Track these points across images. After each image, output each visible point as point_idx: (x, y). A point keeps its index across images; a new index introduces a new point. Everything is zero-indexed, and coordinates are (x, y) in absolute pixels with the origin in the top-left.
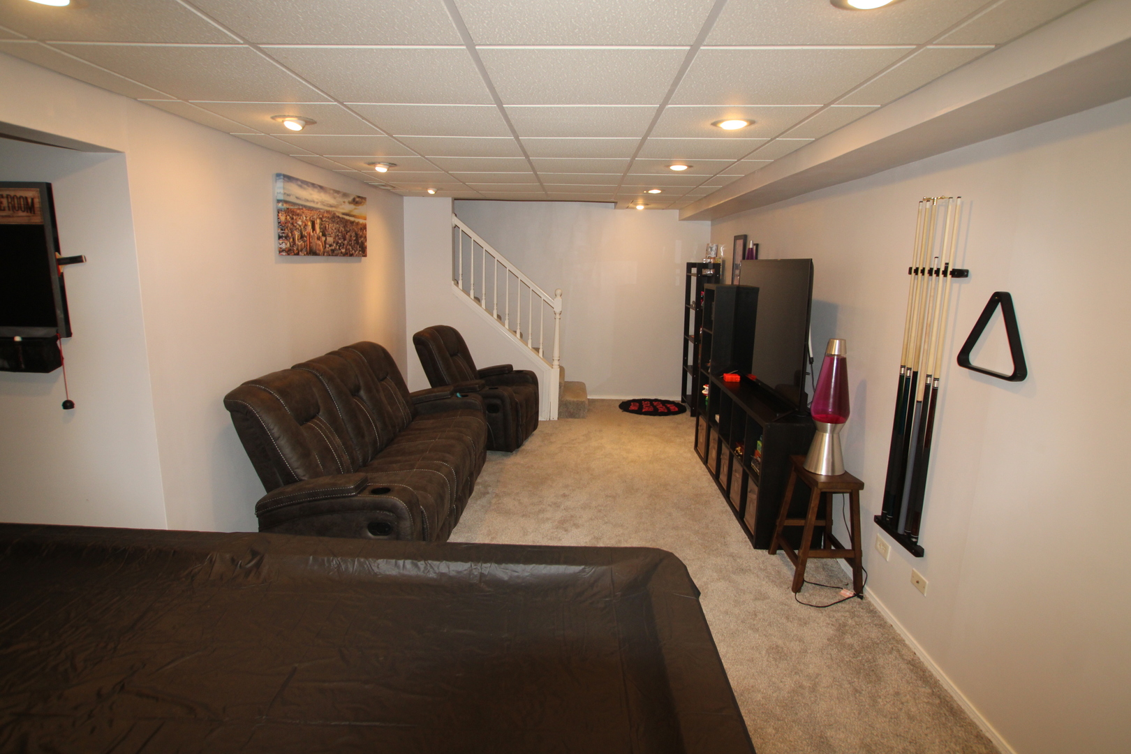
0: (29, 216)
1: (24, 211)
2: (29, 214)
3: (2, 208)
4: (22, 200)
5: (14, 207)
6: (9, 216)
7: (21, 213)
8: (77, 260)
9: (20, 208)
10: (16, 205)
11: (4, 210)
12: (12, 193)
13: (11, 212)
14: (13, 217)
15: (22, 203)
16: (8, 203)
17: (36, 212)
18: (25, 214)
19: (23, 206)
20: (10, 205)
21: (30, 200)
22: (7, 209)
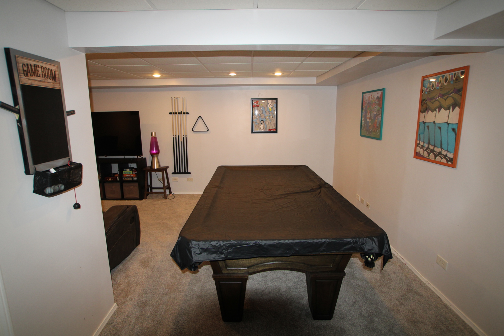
0: (53, 83)
1: (51, 79)
2: (53, 82)
3: (39, 75)
4: (49, 71)
5: (45, 75)
6: (42, 81)
7: (49, 80)
8: (72, 112)
9: (48, 76)
10: (47, 74)
11: (40, 76)
12: (44, 66)
13: (44, 78)
14: (45, 82)
15: (50, 73)
16: (42, 72)
17: (57, 81)
18: (51, 81)
19: (50, 75)
20: (43, 74)
21: (53, 72)
22: (41, 76)
